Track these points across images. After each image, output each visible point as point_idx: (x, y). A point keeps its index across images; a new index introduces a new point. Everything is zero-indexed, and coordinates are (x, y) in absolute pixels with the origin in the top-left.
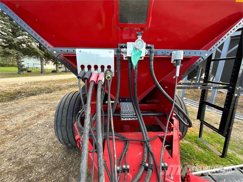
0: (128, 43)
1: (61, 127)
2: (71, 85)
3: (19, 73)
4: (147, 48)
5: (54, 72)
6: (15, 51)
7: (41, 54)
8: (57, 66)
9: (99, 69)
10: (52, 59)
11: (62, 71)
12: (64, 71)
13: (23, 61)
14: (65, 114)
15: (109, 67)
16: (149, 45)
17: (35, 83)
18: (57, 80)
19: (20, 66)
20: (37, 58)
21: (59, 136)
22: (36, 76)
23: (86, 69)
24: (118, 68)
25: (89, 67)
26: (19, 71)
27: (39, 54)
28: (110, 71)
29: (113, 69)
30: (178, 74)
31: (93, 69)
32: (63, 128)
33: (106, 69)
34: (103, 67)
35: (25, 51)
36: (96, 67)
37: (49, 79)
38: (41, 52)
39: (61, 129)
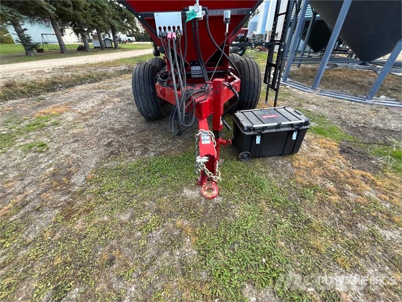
0: (190, 7)
1: (140, 95)
2: (121, 71)
3: (27, 54)
4: (203, 9)
5: (82, 50)
6: (5, 8)
7: (50, 11)
8: (83, 37)
9: (172, 29)
10: (70, 22)
11: (95, 47)
12: (98, 47)
13: (25, 29)
14: (142, 84)
15: (179, 27)
16: (204, 8)
17: (67, 68)
18: (96, 64)
19: (24, 40)
20: (45, 21)
21: (140, 104)
22: (56, 58)
23: (163, 30)
24: (185, 27)
25: (165, 28)
26: (26, 50)
27: (47, 11)
28: (180, 30)
29: (181, 29)
30: (227, 32)
31: (167, 29)
32: (143, 96)
33: (176, 29)
34: (174, 28)
35: (21, 7)
36: (169, 28)
37: (84, 63)
38: (49, 8)
39: (142, 98)
